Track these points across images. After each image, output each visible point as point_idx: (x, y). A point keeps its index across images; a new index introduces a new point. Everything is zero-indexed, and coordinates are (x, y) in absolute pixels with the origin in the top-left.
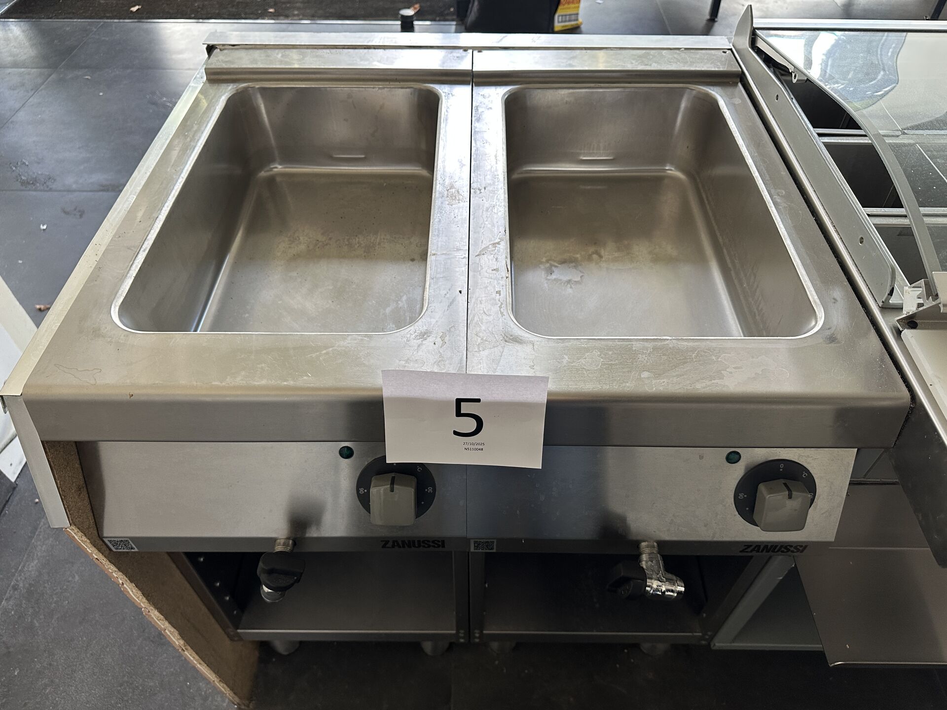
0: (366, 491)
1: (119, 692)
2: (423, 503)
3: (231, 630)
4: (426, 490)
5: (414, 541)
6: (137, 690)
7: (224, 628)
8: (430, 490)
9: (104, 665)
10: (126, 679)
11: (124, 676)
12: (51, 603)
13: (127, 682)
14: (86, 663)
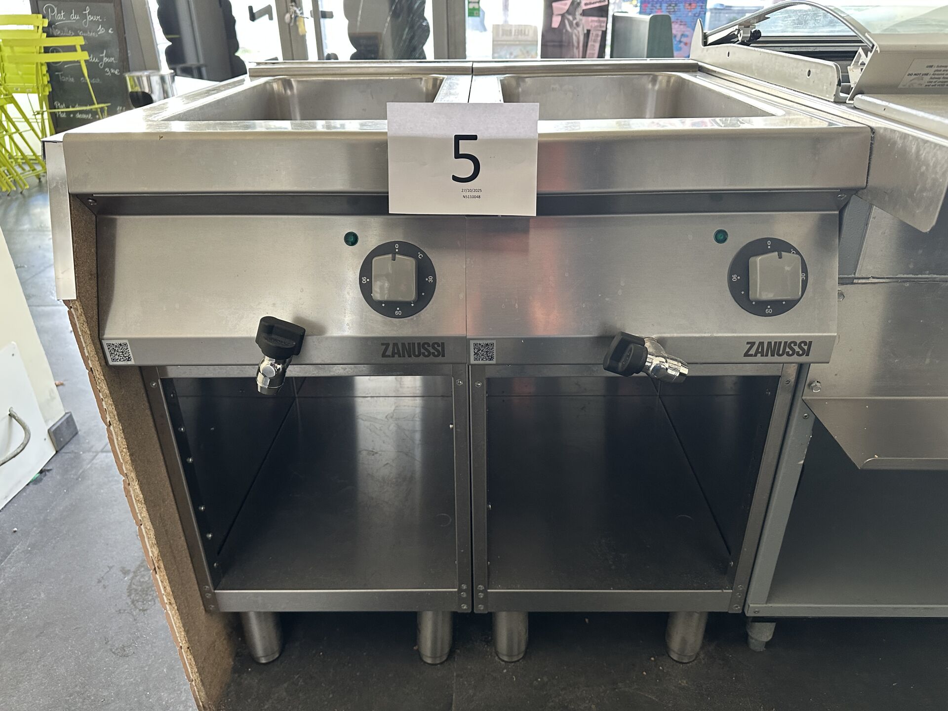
0: (368, 280)
1: (67, 701)
2: (423, 294)
3: (209, 587)
4: (427, 279)
5: (414, 344)
6: (88, 700)
7: (201, 583)
8: (431, 279)
9: (55, 676)
10: (77, 689)
11: (76, 686)
12: (9, 619)
13: (78, 692)
14: (36, 674)
